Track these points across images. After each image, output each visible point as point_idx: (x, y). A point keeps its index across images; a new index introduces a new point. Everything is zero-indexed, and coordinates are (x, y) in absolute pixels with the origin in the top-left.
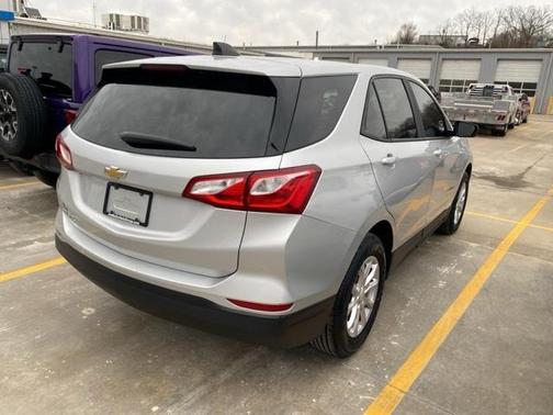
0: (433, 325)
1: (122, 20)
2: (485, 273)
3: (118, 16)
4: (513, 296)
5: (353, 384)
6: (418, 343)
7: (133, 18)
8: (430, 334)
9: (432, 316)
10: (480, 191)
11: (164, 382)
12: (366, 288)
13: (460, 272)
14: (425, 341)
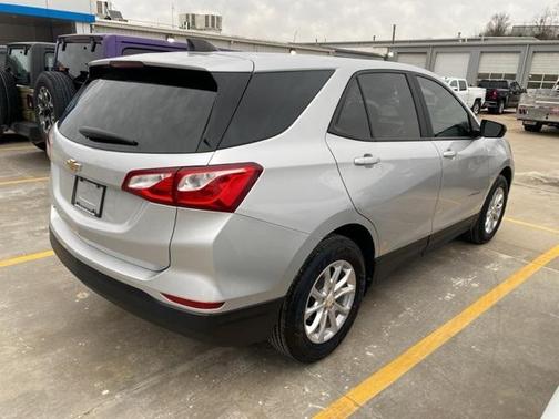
0: (420, 339)
1: (197, 19)
2: (505, 289)
3: (193, 16)
4: (529, 316)
5: (307, 390)
6: (396, 356)
7: (207, 17)
8: (414, 348)
9: (423, 330)
10: (542, 198)
11: (124, 367)
12: (336, 293)
13: (476, 285)
14: (404, 355)
